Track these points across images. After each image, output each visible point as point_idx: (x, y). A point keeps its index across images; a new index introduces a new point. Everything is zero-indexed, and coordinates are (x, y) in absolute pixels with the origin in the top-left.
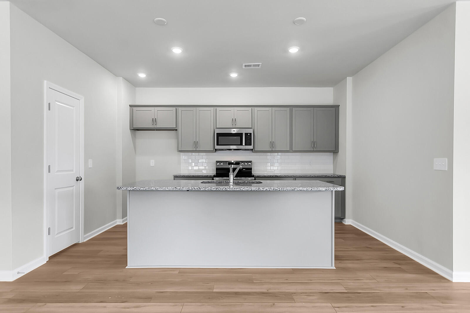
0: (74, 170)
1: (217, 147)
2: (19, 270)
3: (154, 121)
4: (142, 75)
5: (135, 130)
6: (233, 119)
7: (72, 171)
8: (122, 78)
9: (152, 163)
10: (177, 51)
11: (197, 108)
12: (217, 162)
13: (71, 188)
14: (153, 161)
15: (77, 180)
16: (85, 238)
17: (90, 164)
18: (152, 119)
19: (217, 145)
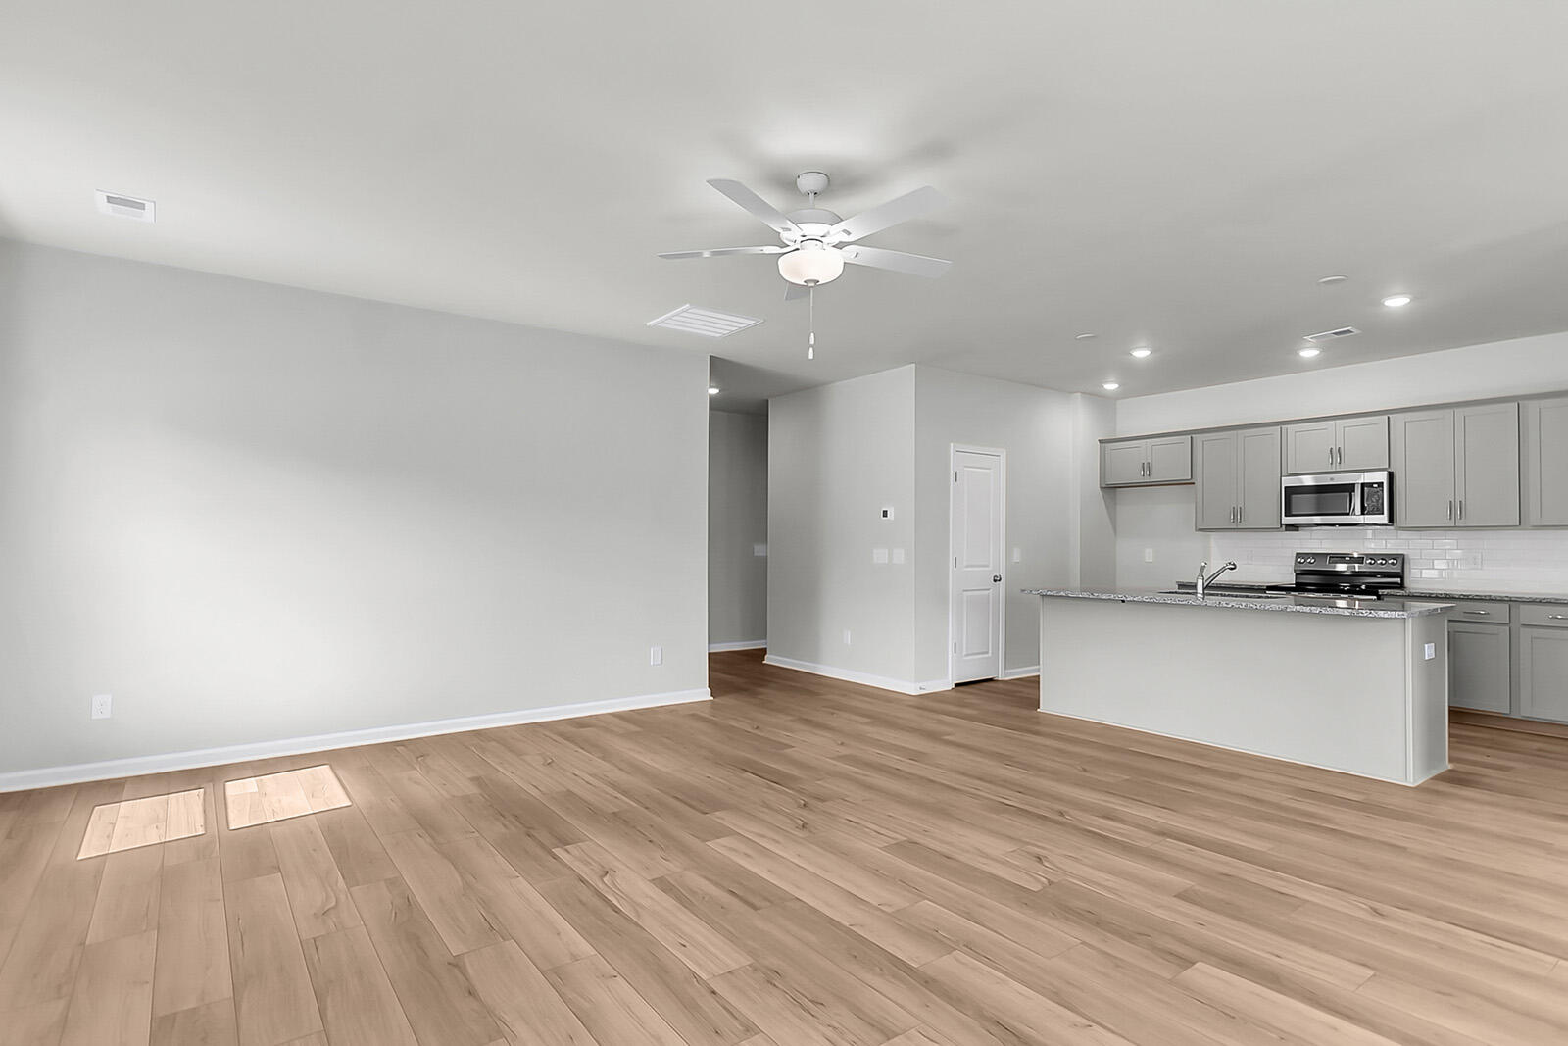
0: (991, 565)
1: (1287, 520)
2: (921, 685)
3: (1146, 467)
4: (1111, 387)
5: (1110, 489)
6: (1334, 450)
7: (987, 566)
8: (1079, 394)
9: (1149, 555)
10: (1141, 354)
11: (1240, 432)
12: (1298, 555)
13: (987, 592)
14: (1151, 550)
15: (995, 581)
16: (1006, 676)
17: (1017, 557)
18: (1141, 465)
19: (1286, 516)
